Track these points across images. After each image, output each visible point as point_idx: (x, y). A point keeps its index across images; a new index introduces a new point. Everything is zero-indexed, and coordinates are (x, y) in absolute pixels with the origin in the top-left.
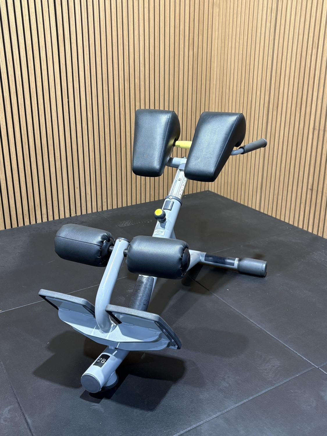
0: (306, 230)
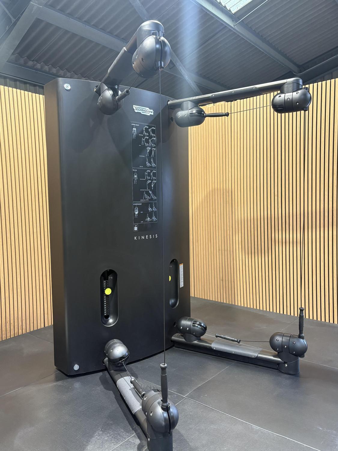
0: (223, 302)
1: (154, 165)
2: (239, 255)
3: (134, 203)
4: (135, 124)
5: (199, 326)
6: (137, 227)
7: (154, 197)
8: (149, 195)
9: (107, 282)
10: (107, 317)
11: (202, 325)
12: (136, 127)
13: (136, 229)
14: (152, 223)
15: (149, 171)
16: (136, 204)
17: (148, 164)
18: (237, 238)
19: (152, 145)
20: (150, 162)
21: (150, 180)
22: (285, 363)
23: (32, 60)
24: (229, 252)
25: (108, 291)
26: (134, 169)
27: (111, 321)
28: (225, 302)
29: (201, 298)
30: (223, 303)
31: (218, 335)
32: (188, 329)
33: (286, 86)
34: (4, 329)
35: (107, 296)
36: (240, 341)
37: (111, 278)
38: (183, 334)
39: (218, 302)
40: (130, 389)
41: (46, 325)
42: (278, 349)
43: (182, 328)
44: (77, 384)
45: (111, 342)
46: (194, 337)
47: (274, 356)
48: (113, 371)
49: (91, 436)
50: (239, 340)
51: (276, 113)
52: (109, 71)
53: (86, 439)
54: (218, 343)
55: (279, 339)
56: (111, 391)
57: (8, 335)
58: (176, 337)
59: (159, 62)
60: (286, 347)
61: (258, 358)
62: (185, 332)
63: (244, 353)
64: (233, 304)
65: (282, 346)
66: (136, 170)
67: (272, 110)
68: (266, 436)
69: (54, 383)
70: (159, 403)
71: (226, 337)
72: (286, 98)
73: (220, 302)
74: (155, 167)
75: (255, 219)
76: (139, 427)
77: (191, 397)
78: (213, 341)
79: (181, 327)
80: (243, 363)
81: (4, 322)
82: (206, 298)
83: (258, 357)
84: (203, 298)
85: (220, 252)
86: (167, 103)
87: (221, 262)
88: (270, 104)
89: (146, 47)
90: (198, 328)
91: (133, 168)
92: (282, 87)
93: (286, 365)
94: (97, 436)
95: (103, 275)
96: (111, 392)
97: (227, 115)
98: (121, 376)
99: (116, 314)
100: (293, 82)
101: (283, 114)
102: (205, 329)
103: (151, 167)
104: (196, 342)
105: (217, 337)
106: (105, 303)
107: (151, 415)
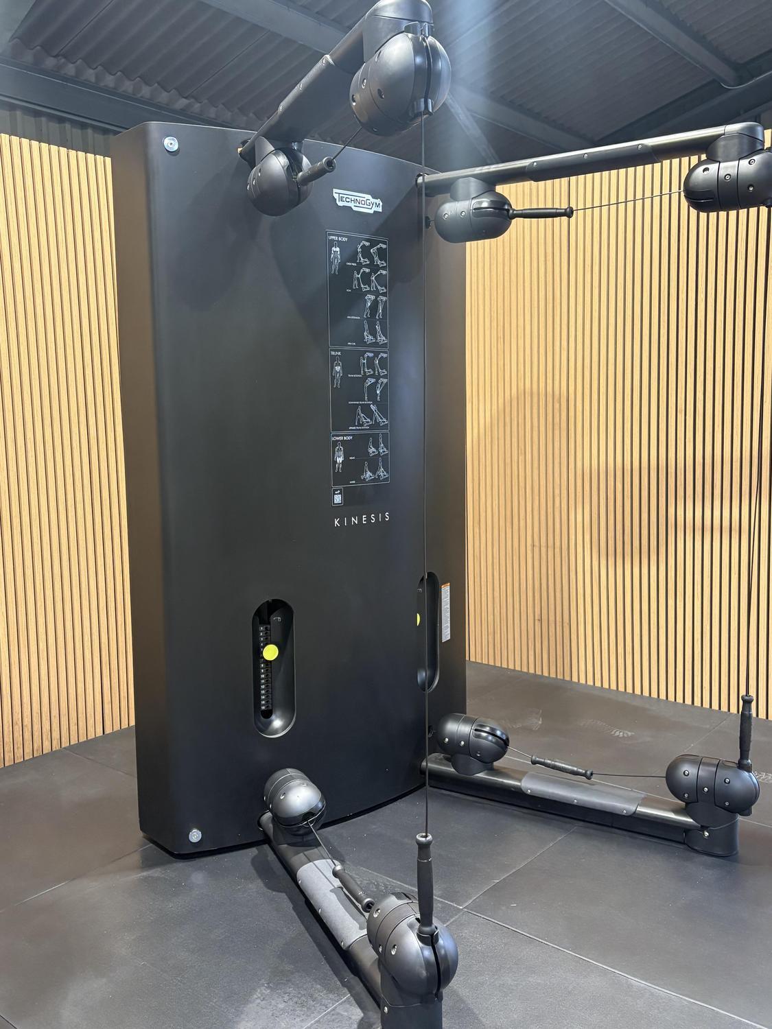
1: (382, 339)
2: (585, 560)
3: (333, 436)
4: (338, 236)
5: (490, 738)
6: (340, 496)
7: (382, 419)
8: (370, 414)
9: (266, 628)
10: (268, 714)
11: (498, 733)
12: (340, 244)
13: (338, 499)
14: (378, 486)
15: (371, 355)
16: (338, 438)
17: (368, 338)
18: (580, 517)
19: (379, 288)
20: (373, 333)
21: (371, 376)
22: (703, 828)
23: (55, 53)
24: (557, 550)
25: (270, 653)
26: (335, 351)
27: (277, 723)
28: (546, 674)
29: (486, 663)
30: (542, 676)
31: (537, 759)
32: (463, 743)
33: (721, 143)
34: (8, 739)
35: (267, 662)
36: (592, 774)
37: (277, 618)
38: (449, 756)
39: (528, 673)
40: (331, 891)
41: (108, 731)
42: (686, 795)
43: (447, 740)
44: (197, 876)
45: (281, 775)
46: (477, 764)
47: (676, 812)
48: (286, 845)
49: (246, 1000)
50: (588, 773)
51: (693, 212)
52: (281, 108)
53: (234, 1007)
54: (535, 777)
55: (689, 771)
56: (281, 892)
57: (19, 753)
58: (434, 763)
59: (423, 100)
60: (706, 789)
61: (636, 816)
62: (454, 751)
63: (601, 804)
64: (568, 678)
65: (697, 789)
66: (339, 353)
67: (684, 203)
68: (664, 1002)
69: (143, 872)
70: (411, 926)
71: (556, 763)
72: (722, 173)
73: (535, 675)
74: (384, 345)
75: (627, 470)
76: (357, 978)
77: (477, 908)
78: (524, 773)
79: (445, 739)
80: (599, 827)
81: (8, 722)
82: (498, 664)
83: (638, 814)
84: (491, 663)
85: (537, 550)
86: (417, 181)
87: (537, 576)
88: (680, 189)
89: (391, 63)
90: (487, 740)
91: (332, 347)
92: (712, 145)
93: (707, 834)
94: (258, 1001)
95: (258, 612)
96: (283, 895)
97: (569, 213)
98: (309, 860)
99: (289, 708)
100: (740, 134)
101: (713, 215)
102: (504, 744)
103: (376, 344)
104: (481, 775)
105: (534, 763)
106: (263, 681)
107: (393, 953)
